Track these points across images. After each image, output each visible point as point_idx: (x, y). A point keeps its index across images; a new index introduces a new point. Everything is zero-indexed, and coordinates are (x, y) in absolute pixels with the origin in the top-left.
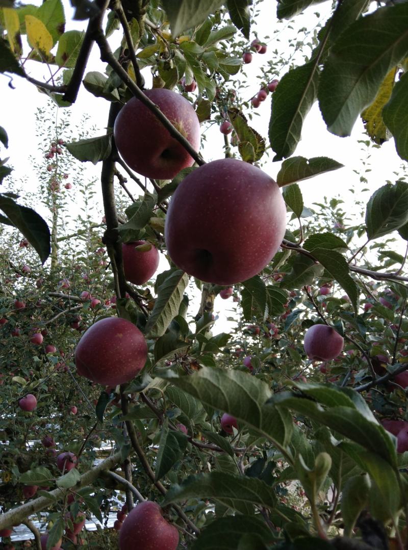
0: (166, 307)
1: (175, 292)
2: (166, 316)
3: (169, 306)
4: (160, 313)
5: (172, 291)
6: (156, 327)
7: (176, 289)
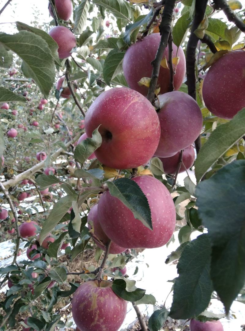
0: (81, 20)
1: (84, 11)
2: (81, 24)
3: (82, 19)
4: (78, 23)
5: (82, 11)
6: (78, 30)
7: (84, 10)
